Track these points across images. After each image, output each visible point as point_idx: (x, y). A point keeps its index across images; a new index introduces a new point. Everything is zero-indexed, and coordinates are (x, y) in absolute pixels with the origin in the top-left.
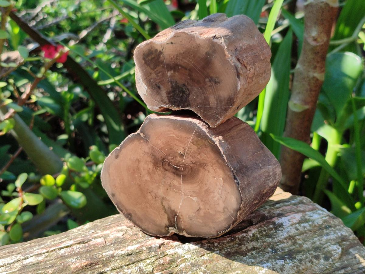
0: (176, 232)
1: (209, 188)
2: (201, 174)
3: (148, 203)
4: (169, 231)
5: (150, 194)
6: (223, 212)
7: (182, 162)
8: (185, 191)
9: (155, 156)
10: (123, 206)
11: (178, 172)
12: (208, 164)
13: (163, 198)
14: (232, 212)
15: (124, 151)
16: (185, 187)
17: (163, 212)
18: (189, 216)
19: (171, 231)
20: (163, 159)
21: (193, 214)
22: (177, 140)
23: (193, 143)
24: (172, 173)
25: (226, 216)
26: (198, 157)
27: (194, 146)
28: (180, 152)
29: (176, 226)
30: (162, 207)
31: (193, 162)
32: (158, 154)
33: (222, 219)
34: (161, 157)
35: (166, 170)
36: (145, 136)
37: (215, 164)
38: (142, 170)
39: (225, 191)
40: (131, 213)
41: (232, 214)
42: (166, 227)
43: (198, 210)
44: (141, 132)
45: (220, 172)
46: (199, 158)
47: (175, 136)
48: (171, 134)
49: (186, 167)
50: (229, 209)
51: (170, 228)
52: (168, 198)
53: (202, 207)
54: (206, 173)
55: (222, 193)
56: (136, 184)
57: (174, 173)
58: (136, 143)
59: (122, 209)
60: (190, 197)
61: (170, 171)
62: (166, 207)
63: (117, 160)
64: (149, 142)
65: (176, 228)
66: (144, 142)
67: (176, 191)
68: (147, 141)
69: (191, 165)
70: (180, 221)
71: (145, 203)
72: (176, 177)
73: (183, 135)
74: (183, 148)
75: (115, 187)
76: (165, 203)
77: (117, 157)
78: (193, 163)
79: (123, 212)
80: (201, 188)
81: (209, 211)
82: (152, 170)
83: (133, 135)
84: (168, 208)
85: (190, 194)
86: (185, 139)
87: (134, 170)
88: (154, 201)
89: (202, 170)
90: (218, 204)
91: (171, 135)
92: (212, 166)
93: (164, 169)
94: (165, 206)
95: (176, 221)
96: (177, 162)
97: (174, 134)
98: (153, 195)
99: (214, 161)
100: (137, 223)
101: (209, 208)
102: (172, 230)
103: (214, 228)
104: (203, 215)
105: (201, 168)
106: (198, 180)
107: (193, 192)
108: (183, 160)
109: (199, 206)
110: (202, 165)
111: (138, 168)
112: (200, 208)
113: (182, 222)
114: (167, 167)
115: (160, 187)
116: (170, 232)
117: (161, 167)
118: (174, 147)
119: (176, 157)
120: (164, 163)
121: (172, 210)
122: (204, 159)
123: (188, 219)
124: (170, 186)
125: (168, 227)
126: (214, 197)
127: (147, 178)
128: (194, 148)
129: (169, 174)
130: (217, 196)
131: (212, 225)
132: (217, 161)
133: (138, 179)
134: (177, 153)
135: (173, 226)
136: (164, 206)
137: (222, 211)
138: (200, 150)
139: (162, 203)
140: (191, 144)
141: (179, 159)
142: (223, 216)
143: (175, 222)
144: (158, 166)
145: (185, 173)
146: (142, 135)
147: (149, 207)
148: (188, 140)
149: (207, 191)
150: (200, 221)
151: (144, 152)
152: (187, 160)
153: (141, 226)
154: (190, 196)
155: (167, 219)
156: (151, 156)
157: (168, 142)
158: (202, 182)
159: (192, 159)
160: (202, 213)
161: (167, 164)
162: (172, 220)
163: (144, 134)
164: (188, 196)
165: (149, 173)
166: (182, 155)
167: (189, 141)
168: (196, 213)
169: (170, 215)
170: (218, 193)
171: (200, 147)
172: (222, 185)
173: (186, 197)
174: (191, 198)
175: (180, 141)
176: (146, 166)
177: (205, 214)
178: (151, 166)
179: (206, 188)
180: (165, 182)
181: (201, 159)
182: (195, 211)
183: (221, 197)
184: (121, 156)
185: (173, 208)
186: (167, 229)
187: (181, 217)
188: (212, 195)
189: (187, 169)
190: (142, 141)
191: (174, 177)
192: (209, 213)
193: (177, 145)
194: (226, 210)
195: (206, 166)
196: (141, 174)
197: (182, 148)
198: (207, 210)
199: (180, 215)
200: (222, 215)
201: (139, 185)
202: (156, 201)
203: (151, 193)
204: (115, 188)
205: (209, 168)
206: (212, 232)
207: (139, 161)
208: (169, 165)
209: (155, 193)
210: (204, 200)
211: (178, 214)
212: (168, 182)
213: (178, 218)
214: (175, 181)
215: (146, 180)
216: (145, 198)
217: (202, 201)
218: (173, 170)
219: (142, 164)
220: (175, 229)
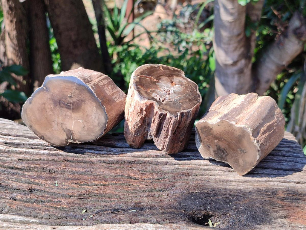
1: (89, 114)
2: (83, 106)
8: (75, 117)
9: (54, 100)
11: (69, 107)
12: (86, 100)
13: (62, 123)
14: (103, 125)
15: (34, 99)
16: (74, 115)
17: (63, 131)
18: (79, 131)
19: (69, 142)
20: (59, 101)
21: (81, 130)
22: (66, 88)
23: (76, 89)
25: (100, 128)
26: (80, 97)
28: (69, 95)
29: (72, 138)
30: (62, 129)
31: (78, 100)
32: (56, 98)
33: (98, 130)
34: (58, 100)
35: (62, 107)
36: (47, 88)
37: (90, 99)
38: (47, 109)
39: (98, 114)
40: (44, 135)
41: (103, 126)
42: (65, 140)
44: (44, 86)
45: (94, 104)
47: (65, 86)
49: (73, 103)
50: (101, 123)
51: (68, 140)
52: (65, 123)
53: (85, 125)
54: (86, 105)
55: (96, 116)
56: (45, 118)
57: (67, 108)
58: (42, 93)
59: (37, 134)
61: (64, 107)
62: (65, 129)
63: (31, 105)
66: (46, 92)
67: (69, 118)
68: (48, 91)
69: (77, 102)
70: (73, 135)
71: (51, 128)
72: (68, 110)
74: (71, 93)
75: (32, 121)
76: (64, 127)
77: (30, 103)
79: (39, 135)
80: (84, 114)
82: (54, 108)
83: (39, 88)
84: (66, 129)
85: (78, 119)
86: (71, 87)
87: (42, 110)
89: (83, 104)
90: (95, 122)
91: (62, 86)
92: (89, 101)
96: (68, 101)
97: (64, 85)
98: (56, 123)
100: (48, 141)
101: (89, 125)
103: (94, 136)
104: (86, 129)
106: (81, 110)
107: (80, 117)
108: (71, 100)
110: (83, 101)
111: (44, 108)
112: (84, 126)
113: (75, 135)
114: (62, 105)
115: (60, 118)
117: (59, 105)
118: (65, 93)
119: (67, 98)
120: (60, 103)
121: (68, 130)
122: (84, 98)
123: (78, 133)
124: (66, 116)
125: (67, 140)
126: (92, 118)
127: (51, 113)
128: (77, 92)
129: (64, 109)
130: (94, 117)
131: (92, 134)
132: (91, 97)
133: (45, 115)
134: (68, 96)
135: (70, 139)
136: (63, 128)
137: (97, 125)
138: (80, 93)
139: (62, 126)
141: (69, 99)
142: (98, 128)
143: (71, 136)
144: (57, 105)
145: (74, 107)
146: (45, 88)
149: (87, 116)
150: (85, 133)
151: (47, 98)
152: (74, 99)
155: (66, 135)
156: (52, 100)
157: (61, 90)
158: (84, 111)
159: (77, 98)
160: (86, 128)
161: (62, 104)
162: (69, 135)
163: (45, 87)
165: (52, 110)
166: (70, 97)
167: (73, 88)
168: (83, 129)
169: (67, 133)
170: (94, 116)
171: (81, 91)
172: (95, 110)
173: (75, 121)
174: (79, 121)
175: (68, 89)
176: (49, 106)
177: (87, 128)
178: (52, 106)
179: (87, 114)
180: (62, 114)
181: (82, 98)
183: (96, 118)
184: (33, 102)
185: (68, 128)
186: (66, 141)
187: (74, 133)
188: (90, 117)
189: (74, 105)
190: (45, 92)
192: (90, 127)
193: (67, 92)
194: (99, 124)
196: (47, 112)
199: (73, 131)
201: (47, 118)
202: (58, 126)
203: (54, 122)
205: (87, 102)
206: (93, 138)
207: (44, 104)
208: (63, 103)
212: (64, 113)
213: (72, 133)
214: (68, 112)
215: (50, 114)
216: (51, 125)
217: (85, 121)
219: (47, 105)
220: (71, 140)
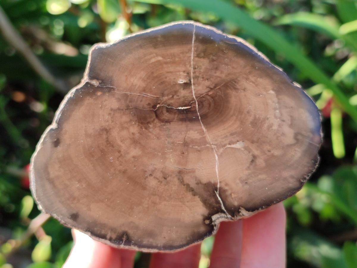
0: (227, 218)
1: (257, 116)
2: (233, 100)
3: (155, 195)
4: (213, 223)
5: (152, 178)
6: (297, 143)
7: (192, 95)
8: (216, 140)
9: (136, 108)
10: (103, 226)
11: (190, 115)
12: (239, 79)
13: (180, 172)
14: (311, 136)
15: (68, 126)
16: (213, 134)
17: (189, 195)
18: (240, 179)
19: (218, 222)
20: (154, 107)
21: (247, 172)
22: (166, 63)
23: (198, 56)
24: (180, 123)
25: (304, 148)
26: (218, 74)
27: (202, 60)
28: (181, 81)
29: (223, 208)
30: (184, 188)
31: (212, 87)
32: (141, 101)
33: (299, 155)
34: (149, 104)
35: (168, 121)
36: (103, 82)
37: (250, 73)
38: (120, 143)
39: (286, 107)
41: (312, 140)
42: (204, 220)
43: (253, 161)
44: (90, 78)
46: (220, 75)
47: (160, 58)
48: (152, 58)
49: (201, 100)
50: (304, 133)
51: (214, 218)
52: (190, 167)
53: (257, 152)
54: (242, 94)
55: (281, 114)
56: (117, 172)
57: (183, 120)
58: (89, 101)
59: (103, 232)
60: (229, 146)
61: (175, 120)
62: (193, 184)
63: (59, 148)
64: (113, 89)
65: (224, 212)
66: (104, 93)
67: (199, 148)
68: (110, 90)
69: (210, 93)
70: (227, 196)
71: (148, 199)
72: (190, 125)
73: (176, 50)
74: (184, 72)
75: (74, 199)
76: (188, 179)
77: (57, 143)
78: (211, 89)
79: (109, 237)
80: (242, 122)
81: (272, 152)
82: (141, 134)
83: (77, 90)
84: (197, 183)
85: (228, 142)
86: (181, 55)
87: (102, 151)
88: (165, 185)
90: (283, 134)
91: (153, 60)
92: (247, 79)
93: (163, 122)
94: (190, 183)
95: (219, 199)
96: (182, 100)
97: (157, 56)
98: (159, 175)
99: (248, 69)
101: (269, 148)
102: (218, 218)
103: (292, 177)
104: (264, 164)
105: (229, 91)
106: (232, 113)
107: (232, 134)
108: (191, 92)
109: (251, 154)
110: (229, 85)
111: (110, 143)
112: (254, 156)
113: (231, 195)
114: (166, 116)
115: (167, 156)
116: (215, 225)
117: (156, 121)
118: (166, 78)
119: (176, 92)
120: (158, 113)
121: (205, 184)
122: (229, 74)
123: (241, 185)
124: (186, 144)
125: (208, 217)
126: (270, 126)
127: (135, 152)
128: (204, 63)
130: (276, 122)
131: (286, 174)
133: (117, 162)
134: (177, 84)
135: (218, 211)
136: (188, 185)
137: (294, 141)
138: (215, 63)
139: (182, 182)
140: (197, 59)
141: (183, 93)
142: (299, 150)
143: (219, 203)
144: (148, 123)
145: (205, 110)
146: (95, 83)
147: (158, 201)
148: (188, 55)
149: (255, 123)
151: (112, 110)
152: (200, 88)
153: (154, 244)
154: (230, 144)
155: (201, 204)
156: (128, 111)
157: (153, 73)
158: (240, 112)
159: (207, 83)
160: (260, 162)
161: (165, 111)
162: (212, 200)
164: (225, 146)
165: (135, 142)
166: (187, 85)
167: (190, 57)
168: (251, 167)
169: (205, 195)
170: (276, 117)
171: (214, 58)
172: (275, 100)
173: (221, 150)
174: (233, 146)
175: (174, 63)
176: (124, 133)
177: (266, 161)
178: (135, 129)
179: (251, 119)
180: (173, 143)
181: (223, 76)
182: (248, 165)
183: (283, 121)
184: (65, 138)
185: (205, 180)
186: (207, 222)
187: (226, 188)
188: (266, 125)
189: (205, 104)
190: (99, 93)
191: (187, 126)
192: (273, 156)
193: (171, 72)
194: (299, 137)
195: (238, 83)
196: (119, 152)
197: (182, 73)
198: (268, 153)
199: (223, 185)
200: (297, 149)
201: (124, 172)
202: (168, 183)
203: (154, 175)
204: (75, 202)
205: (244, 83)
207: (106, 130)
208: (169, 110)
209: (162, 171)
210: (255, 139)
211: (218, 186)
212: (179, 139)
213: (222, 192)
214: (191, 132)
215: (134, 157)
217: (253, 142)
218: (181, 116)
219: (115, 133)
220: (223, 215)
